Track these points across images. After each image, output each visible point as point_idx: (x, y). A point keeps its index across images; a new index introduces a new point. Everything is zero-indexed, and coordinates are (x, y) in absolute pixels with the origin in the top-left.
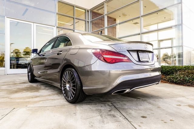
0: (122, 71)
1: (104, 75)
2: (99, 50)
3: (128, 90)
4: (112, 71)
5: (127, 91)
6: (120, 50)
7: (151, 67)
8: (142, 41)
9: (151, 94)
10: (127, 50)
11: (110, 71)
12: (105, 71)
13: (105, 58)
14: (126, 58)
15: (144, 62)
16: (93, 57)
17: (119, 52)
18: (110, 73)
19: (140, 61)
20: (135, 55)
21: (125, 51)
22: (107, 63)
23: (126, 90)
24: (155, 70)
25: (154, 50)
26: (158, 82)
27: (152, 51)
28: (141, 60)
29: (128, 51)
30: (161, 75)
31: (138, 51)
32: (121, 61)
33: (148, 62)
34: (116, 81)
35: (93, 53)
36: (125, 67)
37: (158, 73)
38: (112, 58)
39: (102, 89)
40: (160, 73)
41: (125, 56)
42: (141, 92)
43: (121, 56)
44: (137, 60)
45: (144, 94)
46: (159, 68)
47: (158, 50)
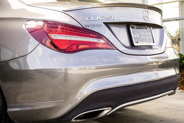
0: (97, 68)
1: (54, 78)
2: (41, 24)
3: (107, 111)
4: (70, 69)
5: (105, 112)
6: (88, 23)
7: (158, 58)
8: (145, 4)
9: (160, 115)
10: (104, 23)
11: (66, 70)
12: (56, 69)
13: (55, 40)
14: (102, 41)
15: (144, 49)
16: (31, 40)
17: (87, 28)
18: (66, 74)
19: (132, 46)
20: (122, 33)
21: (101, 25)
22: (60, 51)
23: (104, 110)
24: (166, 65)
25: (164, 23)
26: (173, 91)
27: (159, 23)
28: (136, 44)
29: (107, 24)
30: (178, 74)
31: (128, 25)
32: (92, 46)
33: (150, 47)
34: (81, 91)
35: (28, 29)
36: (105, 60)
37: (172, 72)
38: (70, 41)
39: (50, 110)
40: (178, 72)
41: (99, 36)
42: (141, 112)
43: (91, 37)
44: (128, 44)
45: (147, 116)
46: (175, 60)
47: (180, 21)
